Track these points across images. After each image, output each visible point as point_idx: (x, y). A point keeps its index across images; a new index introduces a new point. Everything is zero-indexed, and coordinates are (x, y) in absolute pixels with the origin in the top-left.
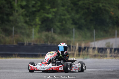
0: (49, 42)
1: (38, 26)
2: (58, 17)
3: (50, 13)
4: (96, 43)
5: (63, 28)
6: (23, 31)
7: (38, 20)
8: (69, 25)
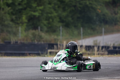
0: (36, 41)
1: (25, 24)
2: (45, 15)
3: (37, 11)
4: (83, 41)
5: (50, 26)
6: (10, 29)
7: (24, 18)
8: (56, 23)
